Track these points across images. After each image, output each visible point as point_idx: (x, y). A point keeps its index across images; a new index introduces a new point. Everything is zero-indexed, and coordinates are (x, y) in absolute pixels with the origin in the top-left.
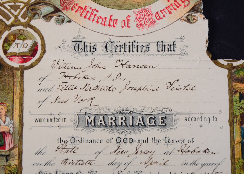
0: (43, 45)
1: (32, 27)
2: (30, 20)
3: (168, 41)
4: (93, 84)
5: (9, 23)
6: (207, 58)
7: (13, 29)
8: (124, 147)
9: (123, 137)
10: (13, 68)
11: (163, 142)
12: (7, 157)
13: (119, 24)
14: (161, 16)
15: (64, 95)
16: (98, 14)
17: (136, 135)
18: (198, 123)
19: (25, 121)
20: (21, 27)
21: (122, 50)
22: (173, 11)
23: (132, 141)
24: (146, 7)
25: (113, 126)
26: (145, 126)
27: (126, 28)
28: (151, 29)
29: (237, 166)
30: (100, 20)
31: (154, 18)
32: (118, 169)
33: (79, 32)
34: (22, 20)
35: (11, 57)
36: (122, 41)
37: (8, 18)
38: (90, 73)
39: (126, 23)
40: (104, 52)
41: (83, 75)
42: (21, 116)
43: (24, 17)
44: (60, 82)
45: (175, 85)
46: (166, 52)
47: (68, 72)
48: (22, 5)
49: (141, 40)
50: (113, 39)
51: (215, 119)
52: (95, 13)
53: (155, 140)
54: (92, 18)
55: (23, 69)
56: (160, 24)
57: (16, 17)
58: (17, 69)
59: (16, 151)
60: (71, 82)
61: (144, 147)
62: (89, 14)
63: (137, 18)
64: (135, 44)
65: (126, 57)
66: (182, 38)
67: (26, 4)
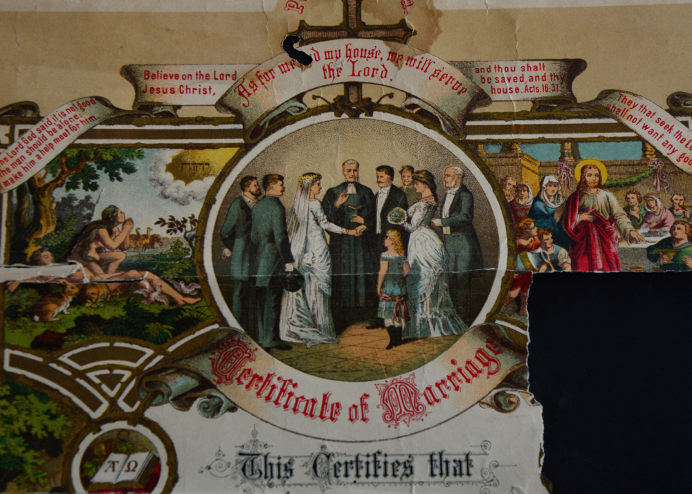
0: (174, 465)
1: (148, 424)
2: (145, 406)
3: (454, 451)
5: (96, 415)
7: (106, 428)
13: (344, 414)
14: (438, 395)
16: (298, 393)
20: (122, 425)
21: (352, 472)
22: (464, 385)
24: (404, 376)
27: (359, 422)
28: (415, 425)
30: (302, 405)
31: (423, 400)
33: (254, 433)
34: (126, 408)
35: (99, 493)
36: (350, 451)
37: (95, 404)
39: (359, 411)
40: (308, 479)
43: (130, 400)
46: (451, 478)
48: (128, 374)
49: (394, 450)
50: (331, 448)
52: (290, 388)
54: (283, 401)
56: (435, 413)
57: (113, 402)
62: (277, 392)
63: (384, 401)
64: (381, 459)
65: (361, 490)
67: (136, 372)
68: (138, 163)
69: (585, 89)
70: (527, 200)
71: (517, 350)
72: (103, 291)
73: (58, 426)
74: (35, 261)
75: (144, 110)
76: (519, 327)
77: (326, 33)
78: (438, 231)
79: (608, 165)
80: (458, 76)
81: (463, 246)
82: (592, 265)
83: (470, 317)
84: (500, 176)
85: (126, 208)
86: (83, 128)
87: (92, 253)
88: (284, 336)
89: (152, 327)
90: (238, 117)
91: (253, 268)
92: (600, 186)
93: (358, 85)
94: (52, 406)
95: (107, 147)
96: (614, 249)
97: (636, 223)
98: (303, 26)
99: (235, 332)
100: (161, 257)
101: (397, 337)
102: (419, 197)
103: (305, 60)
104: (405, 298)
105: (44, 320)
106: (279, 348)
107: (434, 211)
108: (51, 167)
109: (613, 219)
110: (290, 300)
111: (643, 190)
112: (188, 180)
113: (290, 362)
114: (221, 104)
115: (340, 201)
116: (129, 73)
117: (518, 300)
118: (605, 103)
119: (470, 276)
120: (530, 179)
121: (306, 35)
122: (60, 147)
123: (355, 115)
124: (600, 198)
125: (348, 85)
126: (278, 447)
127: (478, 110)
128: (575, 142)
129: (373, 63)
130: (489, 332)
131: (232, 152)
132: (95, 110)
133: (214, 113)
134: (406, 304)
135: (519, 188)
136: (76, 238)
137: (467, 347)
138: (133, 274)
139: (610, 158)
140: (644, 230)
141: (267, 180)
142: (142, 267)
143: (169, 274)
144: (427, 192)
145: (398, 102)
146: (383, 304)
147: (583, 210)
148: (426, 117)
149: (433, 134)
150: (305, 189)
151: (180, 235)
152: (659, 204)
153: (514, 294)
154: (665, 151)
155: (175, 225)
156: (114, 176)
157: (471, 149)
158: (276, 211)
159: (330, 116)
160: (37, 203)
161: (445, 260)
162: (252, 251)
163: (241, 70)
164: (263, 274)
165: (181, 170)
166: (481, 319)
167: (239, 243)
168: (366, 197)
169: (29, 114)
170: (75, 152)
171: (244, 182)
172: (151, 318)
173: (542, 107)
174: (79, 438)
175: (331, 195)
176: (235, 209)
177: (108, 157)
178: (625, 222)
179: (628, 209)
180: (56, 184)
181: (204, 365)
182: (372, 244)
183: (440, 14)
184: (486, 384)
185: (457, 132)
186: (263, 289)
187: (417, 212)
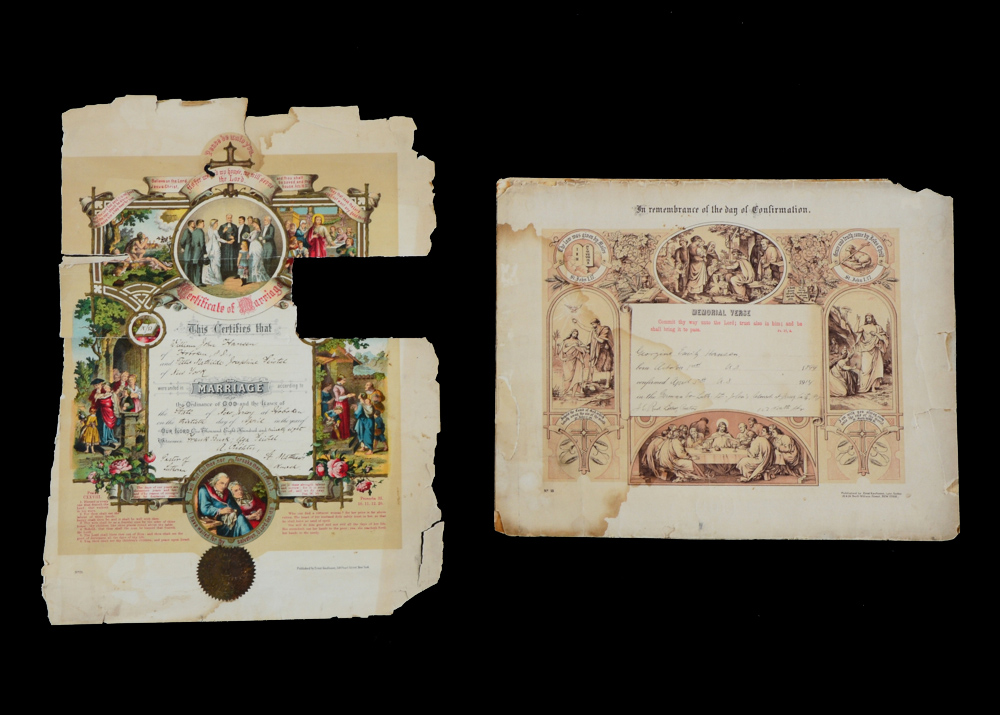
0: (165, 328)
1: (155, 313)
2: (154, 307)
3: (265, 324)
4: (204, 359)
5: (137, 310)
6: (296, 337)
7: (140, 315)
8: (229, 409)
9: (228, 401)
10: (140, 347)
11: (260, 405)
12: (137, 418)
13: (226, 309)
14: (259, 303)
15: (182, 368)
16: (209, 302)
17: (238, 399)
18: (288, 389)
19: (150, 389)
20: (146, 314)
21: (229, 331)
22: (269, 299)
23: (235, 404)
24: (247, 296)
25: (221, 393)
26: (246, 392)
27: (231, 313)
28: (251, 314)
29: (318, 422)
30: (210, 307)
31: (254, 305)
32: (225, 427)
33: (193, 317)
34: (148, 308)
35: (139, 337)
36: (228, 324)
37: (136, 306)
38: (202, 350)
39: (231, 309)
40: (213, 333)
41: (196, 352)
42: (147, 385)
43: (149, 305)
44: (178, 357)
45: (271, 359)
46: (264, 332)
47: (184, 349)
49: (244, 323)
50: (221, 322)
51: (302, 386)
52: (206, 301)
53: (254, 404)
54: (203, 305)
55: (148, 348)
56: (259, 309)
57: (143, 305)
58: (144, 347)
59: (143, 413)
60: (187, 357)
61: (245, 409)
62: (201, 302)
63: (240, 305)
64: (239, 326)
65: (232, 337)
66: (276, 321)
67: (151, 295)
68: (149, 215)
69: (317, 186)
70: (294, 230)
71: (288, 286)
72: (138, 265)
73: (123, 314)
74: (113, 253)
75: (152, 194)
76: (289, 278)
77: (221, 164)
78: (261, 242)
79: (325, 216)
80: (270, 181)
81: (270, 248)
82: (316, 254)
83: (271, 274)
84: (285, 220)
85: (146, 234)
86: (129, 202)
87: (133, 251)
88: (203, 282)
89: (156, 279)
90: (187, 198)
91: (192, 257)
92: (321, 224)
93: (233, 184)
94: (121, 307)
95: (138, 209)
96: (325, 249)
97: (333, 239)
98: (212, 161)
99: (185, 280)
100: (158, 252)
101: (245, 282)
102: (254, 229)
103: (212, 175)
104: (248, 268)
105: (117, 276)
106: (202, 286)
107: (260, 234)
108: (118, 217)
109: (325, 237)
110: (205, 268)
111: (337, 226)
112: (168, 222)
113: (206, 291)
114: (181, 192)
115: (224, 231)
116: (146, 180)
117: (289, 268)
118: (325, 192)
119: (271, 259)
120: (296, 222)
121: (213, 165)
122: (121, 210)
123: (231, 196)
124: (321, 229)
125: (229, 185)
126: (203, 322)
127: (277, 194)
128: (313, 207)
129: (238, 176)
130: (278, 280)
131: (185, 211)
132: (134, 195)
133: (178, 196)
134: (248, 269)
135: (291, 225)
136: (128, 244)
137: (271, 284)
138: (148, 259)
139: (326, 213)
140: (336, 241)
141: (198, 222)
142: (151, 256)
143: (161, 259)
144: (258, 227)
145: (247, 191)
146: (239, 270)
147: (314, 233)
148: (258, 197)
149: (260, 204)
150: (212, 226)
151: (165, 243)
152: (342, 231)
153: (287, 266)
154: (345, 211)
155: (164, 240)
156: (141, 220)
157: (274, 210)
158: (201, 234)
159: (222, 196)
160: (113, 231)
161: (264, 253)
162: (192, 249)
163: (188, 179)
164: (195, 260)
165: (166, 218)
166: (275, 275)
167: (187, 247)
168: (235, 229)
169: (110, 197)
170: (126, 212)
171: (189, 223)
172: (155, 275)
173: (302, 193)
174: (131, 318)
175: (222, 228)
176: (186, 233)
177: (139, 213)
178: (329, 238)
179: (331, 233)
180: (120, 223)
181: (175, 292)
182: (236, 247)
183: (263, 156)
184: (277, 299)
185: (269, 203)
186: (195, 265)
187: (253, 234)
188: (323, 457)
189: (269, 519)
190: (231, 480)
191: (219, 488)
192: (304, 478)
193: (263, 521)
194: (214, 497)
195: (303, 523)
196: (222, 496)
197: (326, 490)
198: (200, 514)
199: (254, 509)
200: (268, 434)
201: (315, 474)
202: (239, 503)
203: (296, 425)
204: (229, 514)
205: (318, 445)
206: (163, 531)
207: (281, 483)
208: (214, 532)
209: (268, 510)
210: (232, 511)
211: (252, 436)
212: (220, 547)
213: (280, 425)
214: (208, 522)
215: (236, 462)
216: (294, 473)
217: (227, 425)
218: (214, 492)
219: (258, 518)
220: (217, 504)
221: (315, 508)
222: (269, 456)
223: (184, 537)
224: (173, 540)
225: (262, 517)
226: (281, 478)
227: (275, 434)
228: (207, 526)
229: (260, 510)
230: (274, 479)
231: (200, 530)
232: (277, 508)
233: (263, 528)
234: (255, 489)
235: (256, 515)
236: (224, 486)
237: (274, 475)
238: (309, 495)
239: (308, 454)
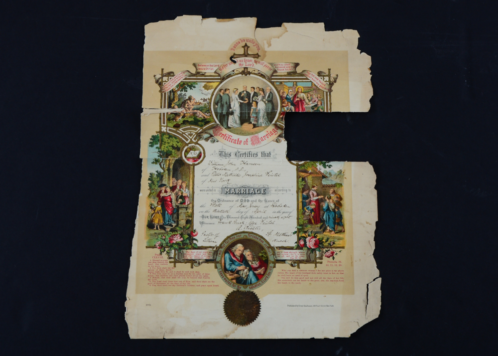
0: (204, 153)
1: (199, 144)
2: (198, 141)
3: (267, 151)
4: (229, 173)
5: (187, 142)
6: (287, 160)
7: (190, 145)
8: (244, 204)
9: (244, 199)
10: (189, 165)
11: (264, 202)
12: (187, 208)
13: (242, 143)
14: (264, 139)
15: (215, 178)
16: (232, 138)
17: (250, 198)
18: (281, 192)
19: (195, 191)
20: (193, 144)
21: (244, 156)
22: (269, 137)
23: (248, 201)
24: (256, 135)
25: (239, 194)
26: (255, 194)
27: (246, 145)
28: (258, 145)
29: (300, 213)
30: (233, 141)
31: (260, 140)
32: (241, 215)
33: (222, 147)
34: (194, 141)
35: (188, 159)
36: (244, 151)
37: (187, 140)
38: (228, 167)
39: (246, 142)
40: (235, 157)
41: (224, 168)
42: (193, 188)
43: (195, 139)
44: (212, 172)
45: (270, 174)
46: (266, 157)
47: (216, 167)
48: (194, 133)
49: (254, 151)
50: (239, 150)
51: (290, 190)
52: (230, 137)
53: (260, 201)
54: (229, 140)
55: (194, 165)
56: (263, 143)
57: (191, 139)
58: (191, 165)
59: (191, 205)
60: (218, 172)
61: (254, 204)
62: (227, 138)
63: (251, 140)
64: (250, 153)
65: (246, 160)
66: (274, 150)
67: (196, 133)
68: (196, 86)
69: (299, 70)
70: (285, 95)
71: (282, 129)
72: (189, 115)
73: (179, 145)
74: (173, 108)
75: (198, 73)
76: (282, 124)
77: (240, 56)
78: (265, 102)
79: (304, 87)
80: (270, 66)
81: (270, 106)
82: (299, 110)
83: (271, 122)
84: (279, 90)
85: (194, 96)
86: (184, 78)
87: (186, 106)
88: (229, 126)
89: (200, 123)
90: (219, 75)
91: (222, 110)
92: (302, 92)
93: (247, 68)
94: (178, 140)
95: (189, 82)
96: (304, 107)
97: (309, 101)
98: (234, 54)
99: (218, 124)
100: (201, 107)
101: (255, 126)
102: (260, 94)
103: (235, 62)
104: (257, 117)
105: (176, 120)
106: (228, 128)
107: (264, 97)
108: (177, 86)
109: (304, 100)
110: (231, 117)
111: (311, 93)
112: (208, 90)
113: (231, 131)
114: (215, 72)
115: (242, 95)
116: (194, 65)
117: (282, 118)
118: (303, 73)
119: (271, 112)
120: (286, 91)
121: (235, 56)
122: (179, 82)
123: (246, 75)
124: (301, 95)
125: (245, 68)
126: (228, 150)
127: (274, 74)
128: (296, 82)
129: (250, 63)
130: (275, 125)
131: (218, 83)
132: (187, 73)
133: (214, 74)
134: (257, 118)
135: (283, 93)
136: (183, 103)
137: (271, 128)
138: (195, 111)
139: (304, 86)
140: (311, 102)
141: (226, 90)
142: (197, 109)
143: (203, 111)
144: (262, 93)
145: (256, 72)
146: (252, 119)
147: (298, 98)
148: (262, 76)
149: (264, 80)
150: (234, 92)
151: (206, 102)
152: (315, 97)
153: (281, 116)
154: (316, 85)
155: (205, 100)
156: (191, 89)
157: (273, 83)
158: (228, 97)
159: (240, 75)
160: (174, 95)
161: (266, 109)
162: (222, 106)
163: (220, 64)
164: (224, 112)
165: (206, 87)
166: (274, 122)
167: (219, 104)
168: (248, 94)
169: (172, 74)
170: (182, 83)
171: (220, 90)
172: (199, 121)
173: (289, 74)
174: (184, 147)
175: (240, 94)
176: (218, 96)
177: (190, 84)
178: (307, 101)
179: (308, 98)
180: (178, 90)
181: (211, 132)
182: (249, 105)
183: (266, 52)
184: (275, 137)
185: (270, 79)
186: (224, 115)
187: (260, 98)
188: (304, 235)
189: (270, 274)
190: (245, 249)
191: (238, 253)
192: (292, 248)
193: (266, 275)
194: (234, 259)
195: (290, 277)
196: (239, 258)
197: (305, 256)
198: (226, 270)
199: (260, 267)
200: (269, 220)
201: (298, 246)
202: (250, 263)
203: (286, 215)
204: (244, 270)
205: (300, 227)
206: (202, 280)
207: (277, 251)
208: (234, 281)
209: (269, 268)
210: (246, 268)
211: (259, 221)
212: (238, 291)
213: (277, 215)
214: (230, 275)
215: (248, 237)
216: (285, 245)
217: (243, 214)
218: (234, 256)
219: (262, 273)
220: (236, 264)
221: (299, 267)
222: (269, 234)
223: (215, 284)
224: (209, 286)
225: (265, 272)
226: (277, 248)
227: (273, 220)
228: (230, 277)
229: (263, 268)
230: (273, 248)
231: (226, 280)
232: (275, 267)
233: (266, 279)
234: (260, 255)
235: (261, 271)
236: (240, 252)
237: (272, 246)
238: (295, 259)
239: (294, 233)
